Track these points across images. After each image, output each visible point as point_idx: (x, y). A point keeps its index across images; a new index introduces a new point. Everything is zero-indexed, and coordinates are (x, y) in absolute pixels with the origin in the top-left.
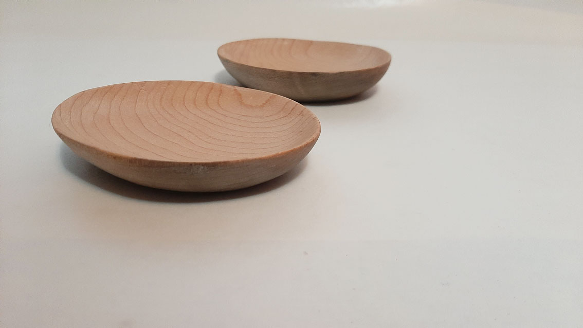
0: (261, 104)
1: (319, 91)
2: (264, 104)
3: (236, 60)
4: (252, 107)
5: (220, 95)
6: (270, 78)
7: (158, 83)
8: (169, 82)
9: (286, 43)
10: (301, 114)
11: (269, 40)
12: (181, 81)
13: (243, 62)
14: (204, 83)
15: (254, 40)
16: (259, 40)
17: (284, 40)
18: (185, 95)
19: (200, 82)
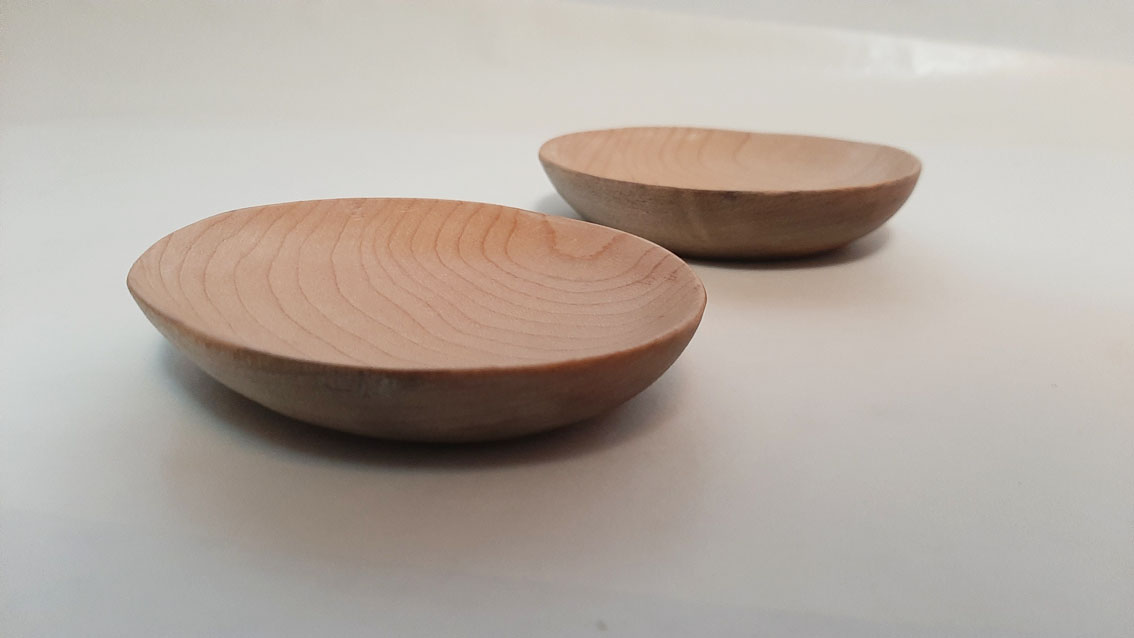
0: (593, 253)
1: (742, 235)
2: (599, 253)
3: (580, 166)
4: (572, 258)
5: (512, 231)
6: (633, 203)
7: (389, 202)
8: (414, 202)
9: (693, 137)
10: (673, 276)
11: (657, 130)
12: (437, 201)
13: (596, 171)
14: (482, 205)
15: (625, 131)
16: (635, 130)
17: (689, 130)
18: (440, 230)
19: (475, 204)
